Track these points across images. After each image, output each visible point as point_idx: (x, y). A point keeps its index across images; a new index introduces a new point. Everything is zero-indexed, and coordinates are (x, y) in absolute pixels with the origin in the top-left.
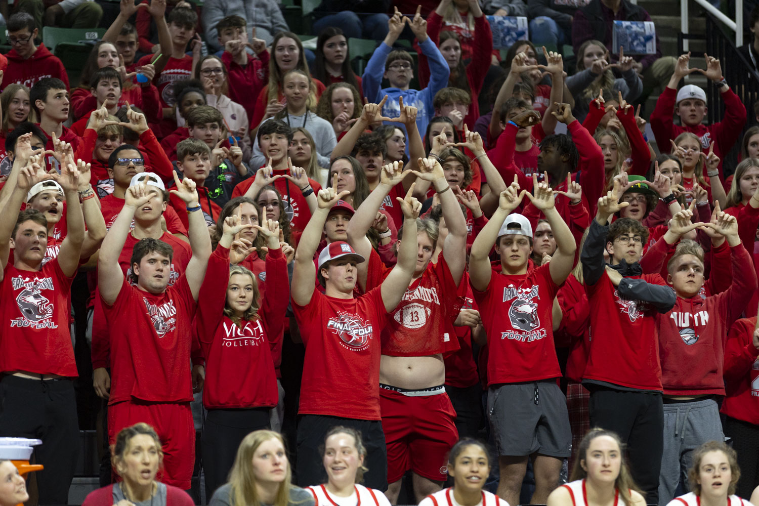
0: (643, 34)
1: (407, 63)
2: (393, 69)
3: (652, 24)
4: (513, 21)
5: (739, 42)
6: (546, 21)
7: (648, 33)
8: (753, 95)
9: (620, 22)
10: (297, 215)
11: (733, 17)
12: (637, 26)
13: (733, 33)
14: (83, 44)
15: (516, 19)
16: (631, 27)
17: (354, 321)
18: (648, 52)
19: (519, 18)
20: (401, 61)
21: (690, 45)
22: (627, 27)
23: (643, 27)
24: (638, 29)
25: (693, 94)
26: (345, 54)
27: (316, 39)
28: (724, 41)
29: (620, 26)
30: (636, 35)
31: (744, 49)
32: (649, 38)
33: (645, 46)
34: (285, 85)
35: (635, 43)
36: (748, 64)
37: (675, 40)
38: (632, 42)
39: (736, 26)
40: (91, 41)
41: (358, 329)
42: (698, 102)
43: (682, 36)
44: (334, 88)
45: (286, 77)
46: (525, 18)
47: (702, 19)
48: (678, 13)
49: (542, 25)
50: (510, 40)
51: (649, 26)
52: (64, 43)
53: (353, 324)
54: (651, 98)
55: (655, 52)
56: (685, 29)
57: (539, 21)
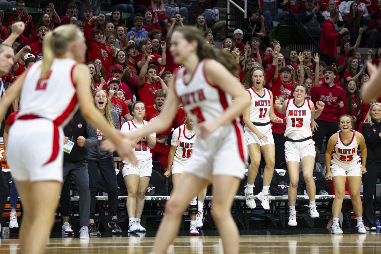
0: (215, 13)
1: (141, 21)
2: (137, 22)
3: (218, 10)
4: (174, 8)
5: (245, 17)
6: (184, 9)
7: (216, 13)
8: (249, 33)
9: (208, 9)
10: (108, 56)
11: (244, 9)
12: (213, 11)
13: (243, 14)
14: (37, 13)
15: (175, 8)
16: (211, 11)
17: (118, 107)
18: (216, 19)
19: (176, 7)
20: (140, 20)
21: (230, 17)
22: (210, 11)
23: (215, 11)
24: (213, 12)
25: (239, 32)
26: (119, 18)
27: (111, 13)
28: (241, 16)
29: (208, 11)
30: (213, 14)
31: (247, 19)
32: (217, 15)
33: (215, 17)
34: (107, 26)
35: (212, 16)
36: (248, 24)
37: (225, 15)
38: (211, 16)
39: (245, 11)
40: (40, 12)
41: (119, 110)
42: (240, 34)
43: (227, 14)
44: (118, 27)
45: (107, 24)
46: (178, 7)
47: (234, 9)
48: (227, 7)
49: (183, 9)
50: (173, 14)
51: (217, 11)
52: (31, 12)
53: (118, 108)
54: (217, 33)
55: (218, 19)
56: (228, 12)
57: (182, 8)
